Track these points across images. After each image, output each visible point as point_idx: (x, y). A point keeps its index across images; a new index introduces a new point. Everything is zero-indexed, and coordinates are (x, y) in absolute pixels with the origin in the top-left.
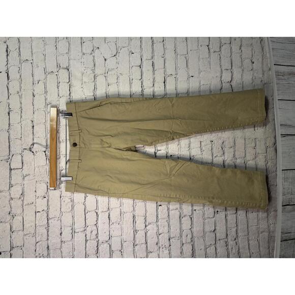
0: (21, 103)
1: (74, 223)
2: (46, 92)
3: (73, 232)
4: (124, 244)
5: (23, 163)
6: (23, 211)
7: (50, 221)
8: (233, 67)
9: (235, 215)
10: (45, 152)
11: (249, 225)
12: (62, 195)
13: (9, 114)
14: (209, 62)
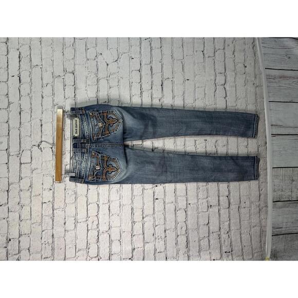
0: (31, 104)
1: (76, 214)
2: (53, 94)
3: (76, 222)
4: (123, 235)
5: (31, 158)
6: (31, 201)
7: (55, 211)
8: (227, 71)
9: (228, 210)
11: (242, 220)
12: (66, 188)
13: (20, 113)
14: (204, 67)
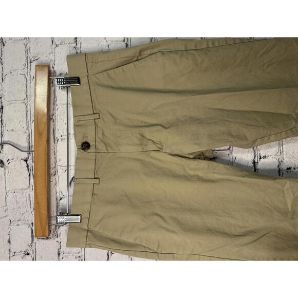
10: (26, 161)
